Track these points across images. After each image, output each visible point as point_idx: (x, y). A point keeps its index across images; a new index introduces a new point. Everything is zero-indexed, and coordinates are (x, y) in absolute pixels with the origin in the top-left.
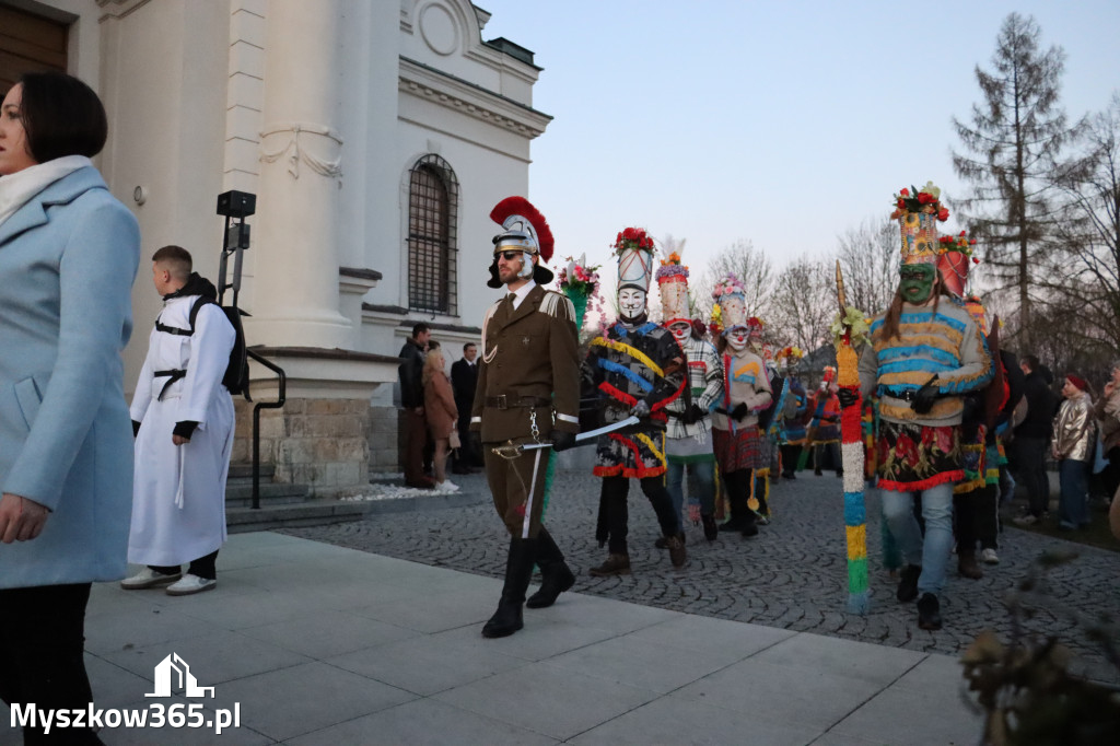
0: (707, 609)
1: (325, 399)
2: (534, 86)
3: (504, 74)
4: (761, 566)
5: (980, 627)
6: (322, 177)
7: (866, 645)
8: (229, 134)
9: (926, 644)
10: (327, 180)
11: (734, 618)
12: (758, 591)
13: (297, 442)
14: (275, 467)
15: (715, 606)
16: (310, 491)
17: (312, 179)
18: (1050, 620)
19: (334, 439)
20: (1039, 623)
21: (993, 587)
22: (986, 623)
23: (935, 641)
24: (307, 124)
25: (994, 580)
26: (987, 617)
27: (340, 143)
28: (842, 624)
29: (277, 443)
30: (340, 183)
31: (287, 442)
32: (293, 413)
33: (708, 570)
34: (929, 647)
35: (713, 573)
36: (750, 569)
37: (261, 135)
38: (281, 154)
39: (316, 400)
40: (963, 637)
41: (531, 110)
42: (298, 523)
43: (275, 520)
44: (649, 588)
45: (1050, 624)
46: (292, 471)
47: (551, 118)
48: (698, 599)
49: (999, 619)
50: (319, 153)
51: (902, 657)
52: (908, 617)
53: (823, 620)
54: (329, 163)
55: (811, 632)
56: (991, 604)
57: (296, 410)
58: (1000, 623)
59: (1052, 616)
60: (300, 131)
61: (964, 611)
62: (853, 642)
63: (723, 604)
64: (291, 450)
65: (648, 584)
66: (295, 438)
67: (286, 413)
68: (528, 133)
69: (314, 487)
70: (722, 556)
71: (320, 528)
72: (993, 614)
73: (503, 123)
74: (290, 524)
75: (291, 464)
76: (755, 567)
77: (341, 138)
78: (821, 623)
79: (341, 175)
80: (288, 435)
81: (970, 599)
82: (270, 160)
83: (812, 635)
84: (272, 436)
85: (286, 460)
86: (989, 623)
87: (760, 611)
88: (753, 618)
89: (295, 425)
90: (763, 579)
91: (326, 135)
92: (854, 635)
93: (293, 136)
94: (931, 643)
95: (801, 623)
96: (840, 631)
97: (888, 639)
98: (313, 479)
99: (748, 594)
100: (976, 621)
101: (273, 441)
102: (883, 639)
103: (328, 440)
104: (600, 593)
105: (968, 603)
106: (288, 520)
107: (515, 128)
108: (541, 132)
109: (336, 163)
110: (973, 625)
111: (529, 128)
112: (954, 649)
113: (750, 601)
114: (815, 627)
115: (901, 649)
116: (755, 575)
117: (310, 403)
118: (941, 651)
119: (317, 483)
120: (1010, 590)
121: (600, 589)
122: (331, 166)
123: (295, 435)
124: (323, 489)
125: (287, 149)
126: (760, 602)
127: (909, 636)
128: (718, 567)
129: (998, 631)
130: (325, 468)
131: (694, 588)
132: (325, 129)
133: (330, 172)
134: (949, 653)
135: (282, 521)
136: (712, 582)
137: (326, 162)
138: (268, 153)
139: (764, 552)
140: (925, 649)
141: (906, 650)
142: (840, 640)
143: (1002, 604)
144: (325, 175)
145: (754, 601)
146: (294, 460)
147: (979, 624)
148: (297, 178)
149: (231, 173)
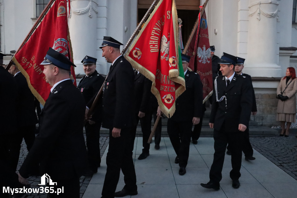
1: (268, 94)
8: (239, 9)
16: (261, 123)
17: (265, 20)
19: (271, 107)
24: (263, 1)
27: (278, 5)
37: (249, 7)
38: (255, 13)
39: (264, 94)
50: (267, 10)
60: (260, 4)
69: (262, 122)
71: (257, 138)
77: (278, 3)
79: (278, 16)
82: (251, 15)
91: (271, 3)
93: (258, 6)
98: (262, 120)
103: (268, 107)
117: (262, 95)
119: (263, 121)
124: (265, 123)
125: (257, 11)
130: (267, 116)
132: (270, 1)
138: (251, 13)
148: (260, 20)
149: (240, 21)
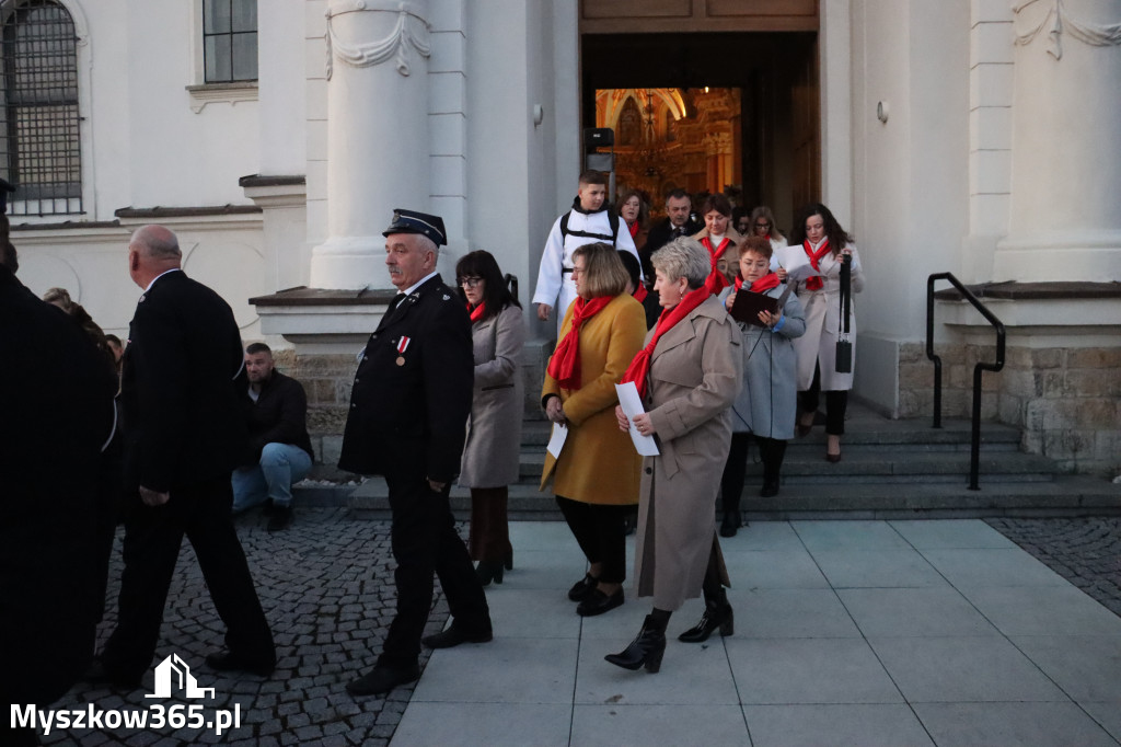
1: (1096, 348)
13: (1052, 403)
14: (1022, 433)
16: (1070, 465)
19: (1108, 400)
29: (1025, 403)
31: (1036, 404)
32: (1046, 367)
37: (1015, 12)
39: (1081, 349)
42: (1030, 513)
43: (992, 507)
46: (1043, 439)
54: (1107, 27)
57: (1052, 362)
64: (1043, 413)
66: (1048, 399)
67: (1037, 367)
69: (1075, 460)
74: (1015, 513)
75: (1043, 431)
80: (1040, 395)
82: (1024, 41)
84: (1020, 394)
85: (1035, 426)
89: (1049, 382)
98: (1075, 451)
101: (1020, 399)
103: (1098, 400)
106: (1012, 508)
109: (1119, 26)
117: (1071, 354)
119: (1079, 456)
123: (1049, 394)
124: (1088, 464)
125: (1044, 21)
130: (1094, 437)
133: (1111, 39)
135: (1004, 509)
137: (1104, 27)
146: (1048, 425)
148: (1059, 59)
149: (977, 68)
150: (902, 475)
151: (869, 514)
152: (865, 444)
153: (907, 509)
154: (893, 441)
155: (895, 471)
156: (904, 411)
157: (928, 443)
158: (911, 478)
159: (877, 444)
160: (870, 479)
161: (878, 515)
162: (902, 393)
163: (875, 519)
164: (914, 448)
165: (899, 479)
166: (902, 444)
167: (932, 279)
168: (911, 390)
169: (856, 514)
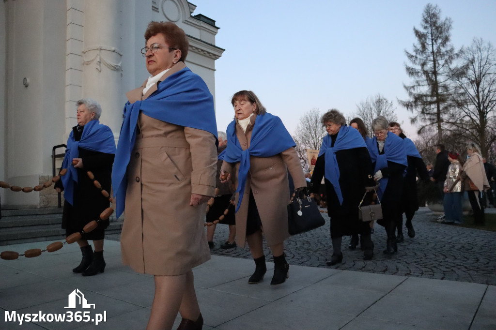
0: (297, 262)
2: (216, 36)
3: (202, 31)
4: (324, 243)
5: (432, 264)
6: (112, 71)
7: (376, 275)
8: (68, 52)
9: (406, 273)
10: (115, 72)
11: (310, 266)
12: (322, 253)
15: (301, 260)
17: (107, 72)
18: (465, 260)
20: (461, 261)
21: (436, 247)
22: (434, 262)
23: (410, 271)
24: (104, 47)
25: (436, 244)
26: (435, 259)
27: (121, 56)
28: (364, 266)
30: (121, 74)
33: (298, 246)
34: (408, 274)
35: (301, 247)
36: (319, 244)
37: (83, 52)
38: (93, 60)
40: (424, 269)
41: (214, 46)
44: (269, 254)
45: (466, 261)
47: (224, 50)
48: (293, 258)
49: (440, 260)
50: (110, 60)
51: (395, 279)
52: (396, 261)
53: (355, 264)
54: (116, 64)
55: (349, 270)
56: (436, 254)
58: (442, 262)
59: (466, 258)
60: (101, 49)
61: (424, 257)
62: (370, 273)
63: (305, 259)
65: (268, 252)
68: (214, 57)
70: (306, 239)
71: (114, 235)
72: (437, 258)
73: (202, 53)
76: (321, 244)
77: (121, 53)
78: (353, 266)
79: (122, 71)
81: (426, 253)
82: (87, 63)
83: (350, 272)
86: (437, 262)
87: (323, 262)
88: (319, 265)
90: (325, 248)
91: (114, 51)
92: (370, 270)
93: (98, 52)
94: (409, 272)
95: (343, 266)
96: (363, 269)
97: (387, 272)
99: (317, 255)
100: (430, 262)
102: (384, 271)
104: (244, 257)
105: (425, 254)
107: (208, 55)
108: (220, 56)
109: (119, 65)
110: (429, 263)
111: (214, 55)
112: (421, 275)
113: (318, 258)
114: (351, 268)
115: (394, 276)
116: (321, 247)
118: (413, 276)
120: (444, 248)
121: (244, 255)
122: (116, 66)
125: (95, 58)
126: (323, 258)
127: (397, 269)
128: (303, 244)
129: (441, 265)
131: (291, 253)
132: (113, 49)
133: (116, 69)
134: (418, 276)
136: (300, 250)
137: (114, 64)
138: (86, 60)
139: (326, 237)
140: (406, 275)
141: (396, 276)
142: (363, 273)
143: (441, 254)
144: (113, 70)
145: (320, 257)
147: (431, 263)
148: (100, 71)
149: (69, 70)
150: (53, 224)
151: (44, 239)
152: (32, 215)
153: (60, 235)
154: (44, 213)
155: (50, 223)
156: (42, 205)
157: (58, 213)
158: (56, 225)
159: (38, 214)
160: (40, 226)
161: (48, 239)
162: (41, 196)
163: (47, 241)
164: (53, 216)
165: (51, 226)
166: (48, 214)
167: (55, 148)
168: (44, 196)
169: (39, 239)
